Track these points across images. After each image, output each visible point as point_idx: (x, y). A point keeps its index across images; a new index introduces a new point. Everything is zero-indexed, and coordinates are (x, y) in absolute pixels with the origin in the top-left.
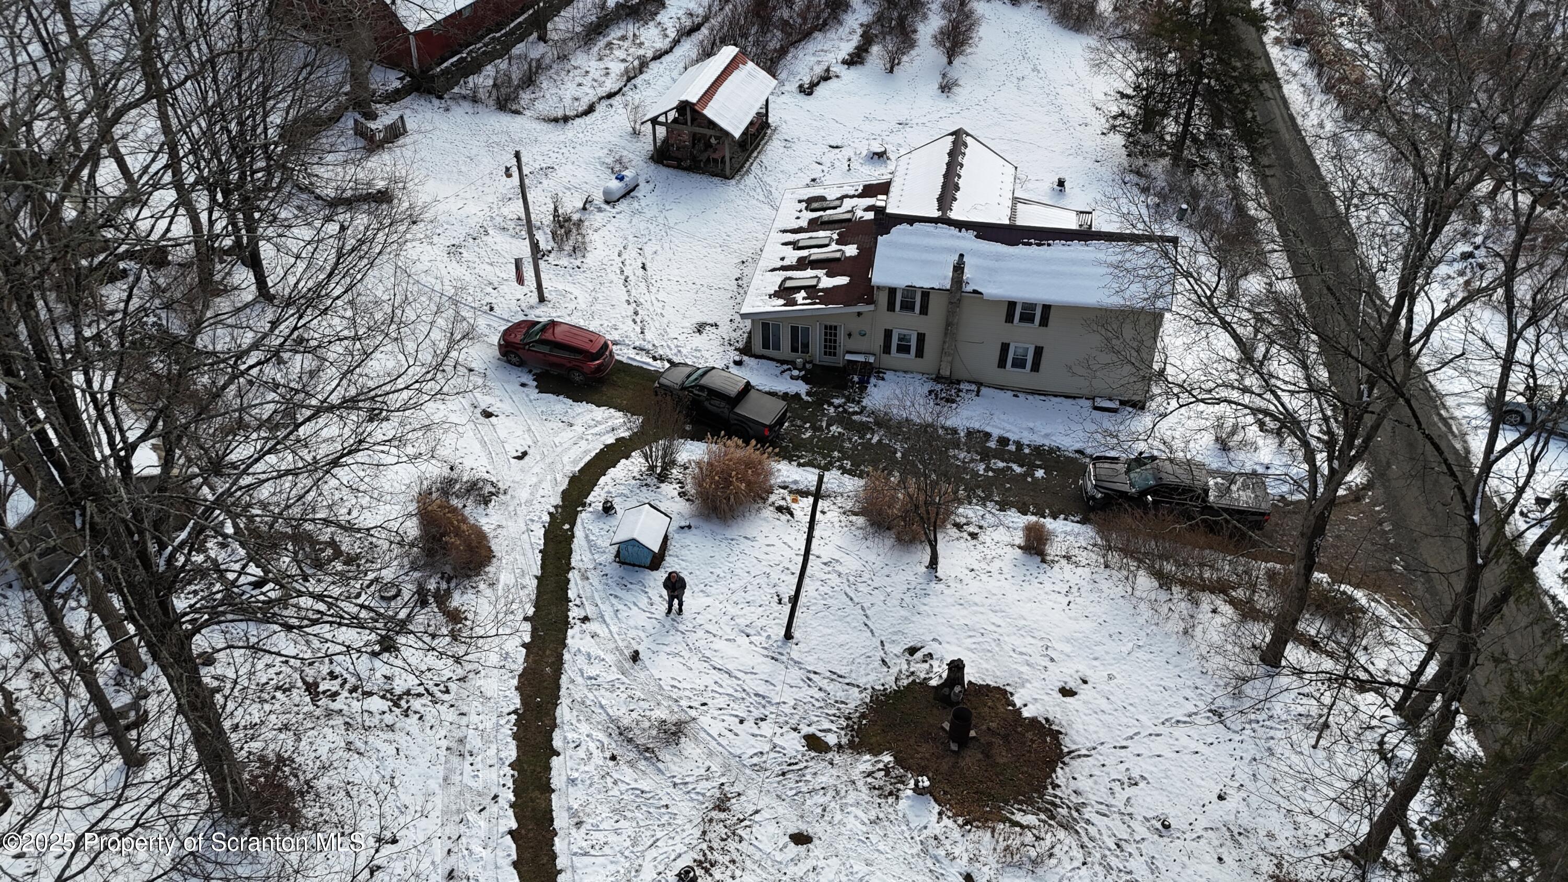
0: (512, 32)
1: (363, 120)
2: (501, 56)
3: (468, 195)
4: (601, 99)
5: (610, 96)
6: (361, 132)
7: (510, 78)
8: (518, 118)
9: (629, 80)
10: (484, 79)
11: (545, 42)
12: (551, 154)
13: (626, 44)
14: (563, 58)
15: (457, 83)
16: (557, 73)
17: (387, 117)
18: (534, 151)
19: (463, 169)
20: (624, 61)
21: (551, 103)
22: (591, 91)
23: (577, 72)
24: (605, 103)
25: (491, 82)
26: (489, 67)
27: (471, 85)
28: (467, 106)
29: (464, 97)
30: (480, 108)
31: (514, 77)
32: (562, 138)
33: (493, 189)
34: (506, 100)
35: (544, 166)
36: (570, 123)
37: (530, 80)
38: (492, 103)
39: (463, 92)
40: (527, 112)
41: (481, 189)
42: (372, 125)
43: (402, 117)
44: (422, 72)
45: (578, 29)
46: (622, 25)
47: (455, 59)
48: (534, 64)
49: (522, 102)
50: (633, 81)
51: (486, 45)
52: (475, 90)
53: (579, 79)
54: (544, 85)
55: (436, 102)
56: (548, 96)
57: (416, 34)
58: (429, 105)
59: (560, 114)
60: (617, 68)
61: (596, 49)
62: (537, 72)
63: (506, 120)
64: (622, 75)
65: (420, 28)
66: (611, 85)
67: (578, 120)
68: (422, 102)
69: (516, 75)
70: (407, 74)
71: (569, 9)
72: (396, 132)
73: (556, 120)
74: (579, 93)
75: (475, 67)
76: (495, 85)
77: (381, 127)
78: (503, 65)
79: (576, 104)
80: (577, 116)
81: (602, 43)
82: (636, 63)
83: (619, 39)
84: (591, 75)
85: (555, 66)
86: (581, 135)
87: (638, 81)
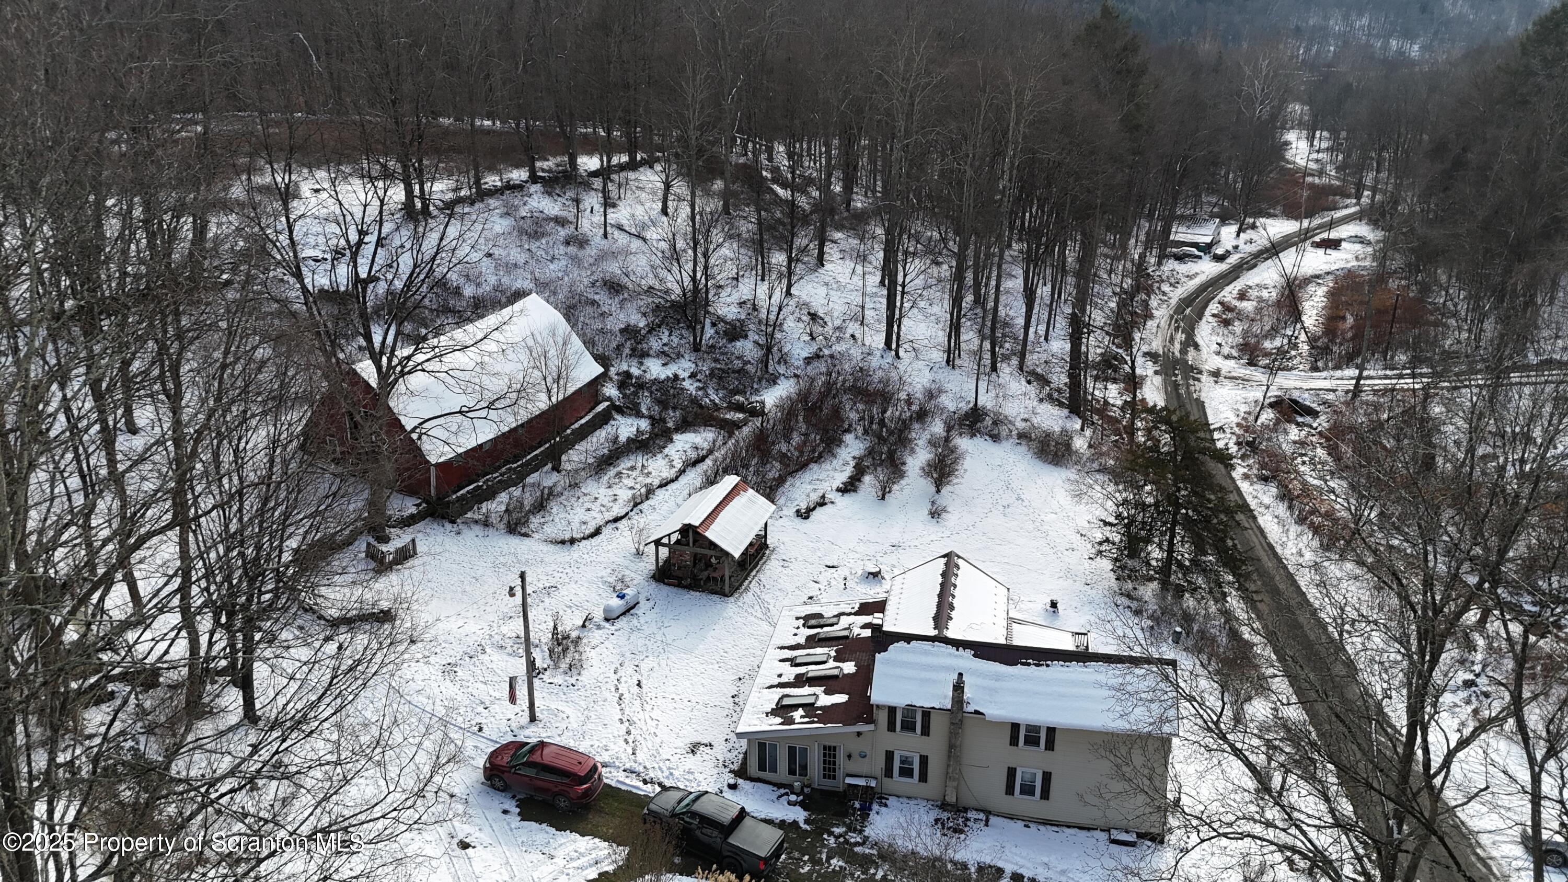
0: (528, 463)
1: (375, 543)
2: (515, 485)
3: (469, 614)
4: (607, 523)
5: (617, 520)
6: (372, 554)
7: (522, 504)
8: (527, 541)
9: (636, 505)
10: (497, 505)
11: (559, 472)
12: (555, 574)
13: (634, 474)
14: (574, 486)
15: (471, 509)
16: (568, 500)
17: (398, 540)
18: (539, 571)
19: (468, 588)
20: (632, 488)
21: (559, 526)
22: (599, 516)
23: (586, 498)
24: (611, 526)
25: (504, 508)
26: (503, 494)
27: (484, 510)
28: (478, 529)
29: (476, 522)
30: (491, 531)
31: (526, 503)
32: (568, 559)
33: (495, 608)
34: (516, 524)
35: (548, 585)
36: (576, 546)
37: (540, 506)
38: (502, 526)
39: (476, 517)
40: (536, 535)
41: (483, 608)
42: (384, 548)
43: (413, 541)
44: (438, 499)
45: (590, 461)
46: (632, 457)
47: (471, 487)
48: (546, 491)
49: (532, 526)
50: (639, 507)
51: (502, 475)
52: (487, 516)
53: (587, 505)
54: (554, 511)
55: (448, 526)
56: (557, 520)
57: (438, 465)
58: (442, 529)
59: (567, 536)
60: (625, 495)
61: (606, 478)
62: (548, 499)
63: (514, 542)
64: (629, 501)
65: (441, 460)
66: (618, 510)
67: (584, 542)
68: (435, 526)
69: (528, 501)
70: (425, 501)
71: (583, 443)
72: (406, 555)
73: (563, 542)
74: (587, 517)
75: (490, 494)
76: (507, 511)
77: (392, 550)
78: (516, 492)
79: (584, 527)
80: (584, 538)
81: (612, 472)
82: (643, 490)
83: (628, 469)
84: (599, 501)
85: (566, 493)
86: (586, 556)
87: (644, 506)
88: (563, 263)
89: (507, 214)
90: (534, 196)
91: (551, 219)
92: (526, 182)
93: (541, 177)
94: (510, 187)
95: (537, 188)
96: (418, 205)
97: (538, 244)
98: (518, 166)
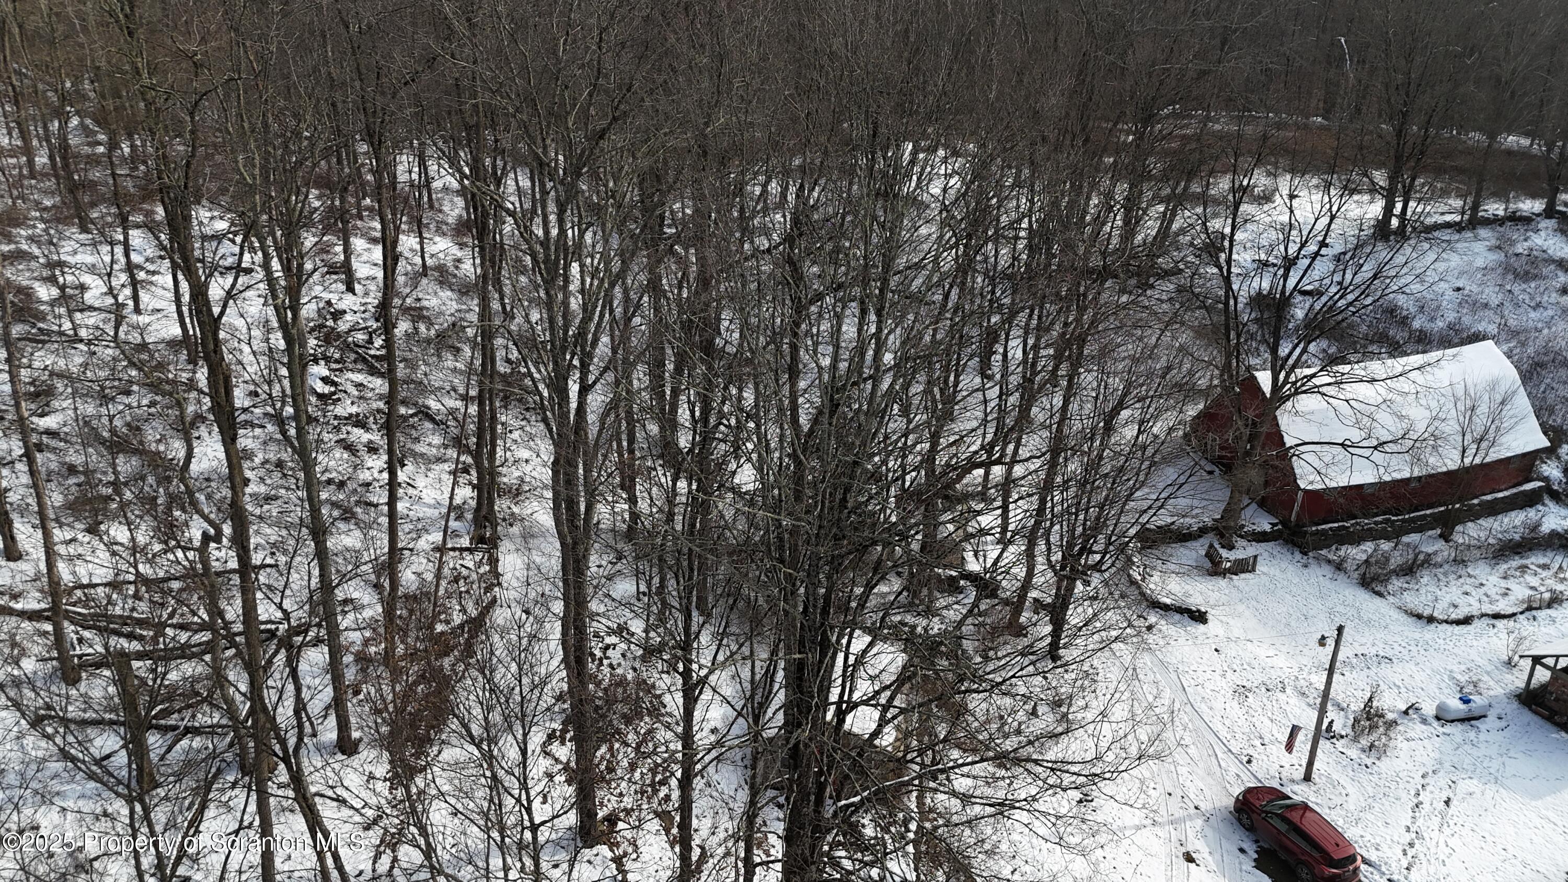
0: (1413, 520)
1: (1217, 546)
2: (1388, 539)
3: (1284, 649)
4: (1483, 615)
5: (1497, 616)
6: (1211, 555)
7: (1387, 560)
8: (1378, 600)
9: (1530, 609)
10: (1358, 553)
11: (1447, 541)
12: (1396, 646)
13: (1545, 574)
14: (1459, 563)
15: (1328, 546)
16: (1445, 574)
17: (1243, 551)
18: (1378, 636)
19: (1293, 623)
20: (1532, 588)
21: (1423, 598)
22: (1477, 605)
23: (1469, 580)
24: (1486, 621)
25: (1364, 557)
26: (1369, 544)
27: (1342, 553)
28: (1327, 570)
29: (1329, 562)
30: (1342, 576)
31: (1393, 561)
32: (1417, 636)
33: (1313, 653)
34: (1373, 579)
35: (1382, 654)
36: (1433, 626)
37: (1409, 570)
38: (1356, 575)
39: (1331, 556)
40: (1391, 599)
41: (1301, 648)
42: (1224, 553)
43: (1255, 557)
44: (1297, 525)
45: (1491, 541)
46: (1550, 554)
47: (1336, 525)
48: (1421, 557)
49: (1390, 587)
50: (1534, 613)
51: (1376, 523)
52: (1343, 560)
53: (1467, 588)
54: (1424, 580)
55: (1298, 556)
56: (1423, 591)
57: (1306, 492)
58: (1290, 557)
59: (1426, 613)
60: (1520, 592)
61: (1505, 566)
62: (1422, 565)
63: (1363, 597)
64: (1523, 602)
65: (1310, 487)
66: (1503, 606)
67: (1445, 626)
68: (1284, 551)
69: (1396, 560)
70: (1281, 522)
71: (1491, 520)
72: (1244, 567)
73: (1419, 617)
74: (1460, 602)
75: (1355, 539)
76: (1366, 561)
77: (1231, 558)
78: (1386, 546)
79: (1451, 610)
80: (1446, 622)
81: (1516, 562)
82: (1547, 596)
83: (1539, 566)
84: (1484, 589)
85: (1446, 567)
86: (1441, 641)
87: (1542, 614)
88: (1550, 313)
89: (1499, 248)
90: (1543, 233)
91: (1554, 261)
92: (1538, 215)
93: (1560, 212)
94: (1515, 218)
95: (1552, 223)
96: (1395, 222)
97: (1524, 286)
98: (1534, 196)
